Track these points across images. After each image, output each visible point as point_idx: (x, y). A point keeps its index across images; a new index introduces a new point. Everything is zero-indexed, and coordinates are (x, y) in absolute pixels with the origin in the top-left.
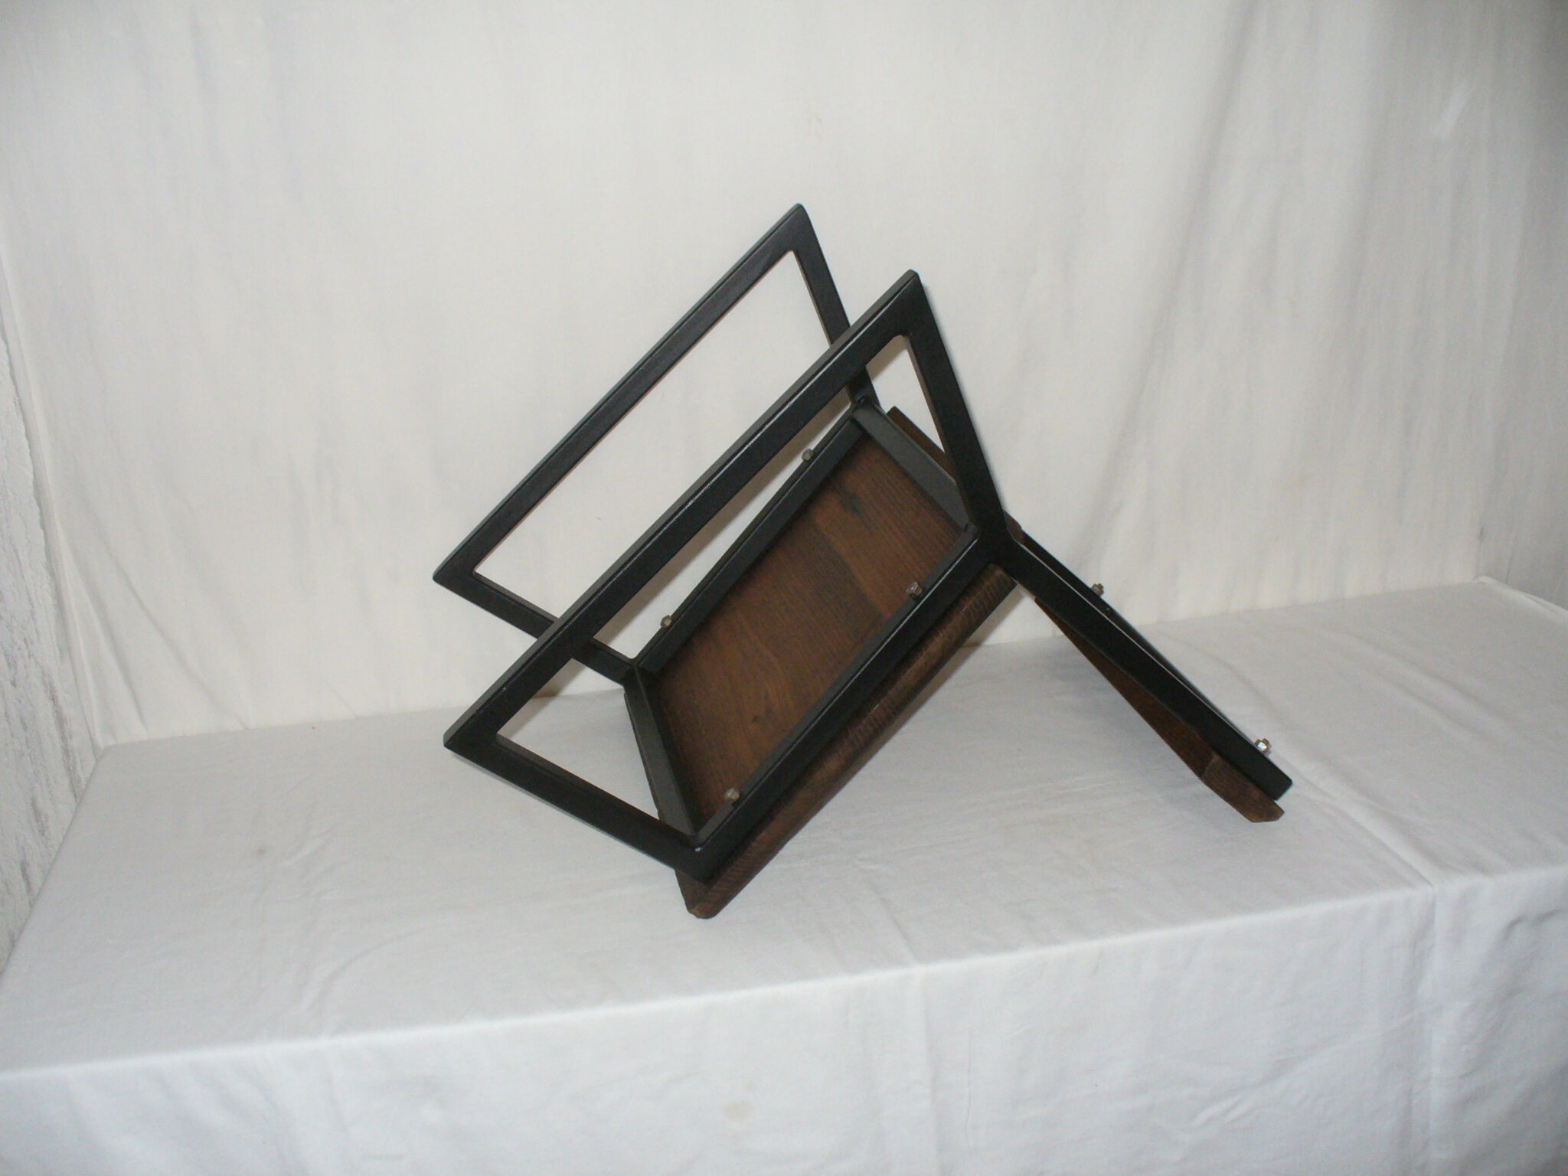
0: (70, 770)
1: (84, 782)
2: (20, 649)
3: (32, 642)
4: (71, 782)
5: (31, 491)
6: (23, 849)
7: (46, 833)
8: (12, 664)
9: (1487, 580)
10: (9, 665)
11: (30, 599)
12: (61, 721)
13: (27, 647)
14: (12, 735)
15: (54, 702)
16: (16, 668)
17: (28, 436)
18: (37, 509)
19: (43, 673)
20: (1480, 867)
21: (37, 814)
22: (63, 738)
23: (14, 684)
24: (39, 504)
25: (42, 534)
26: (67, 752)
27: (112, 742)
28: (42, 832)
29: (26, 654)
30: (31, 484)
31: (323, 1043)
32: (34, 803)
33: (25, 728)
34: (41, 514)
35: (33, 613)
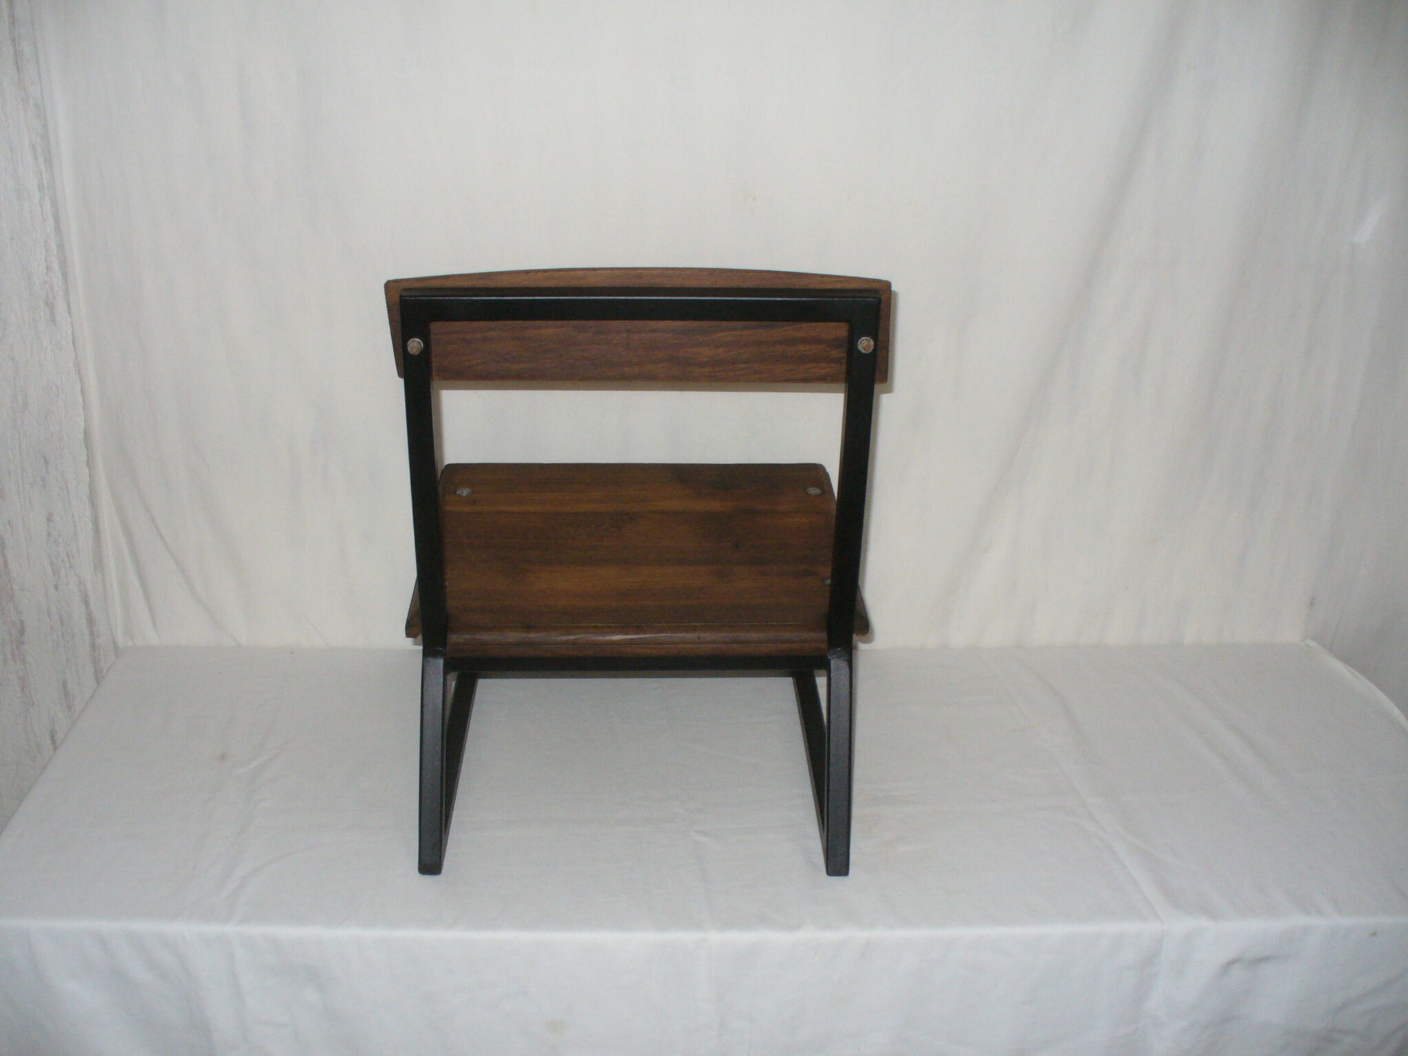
0: (95, 662)
1: (105, 671)
2: (63, 561)
3: (73, 557)
4: (95, 672)
5: (81, 436)
6: (53, 719)
7: (73, 709)
8: (56, 572)
9: (1312, 643)
10: (54, 574)
11: (74, 523)
12: (91, 621)
13: (69, 560)
14: (52, 629)
15: (87, 606)
16: (59, 576)
17: (83, 393)
18: (84, 452)
19: (80, 583)
20: (1210, 912)
21: (66, 693)
22: (92, 634)
23: (56, 588)
24: (87, 447)
25: (88, 472)
26: (94, 647)
27: (130, 644)
28: (70, 708)
29: (67, 565)
30: (82, 430)
31: (230, 929)
32: (64, 685)
33: (62, 624)
34: (88, 456)
35: (75, 533)
